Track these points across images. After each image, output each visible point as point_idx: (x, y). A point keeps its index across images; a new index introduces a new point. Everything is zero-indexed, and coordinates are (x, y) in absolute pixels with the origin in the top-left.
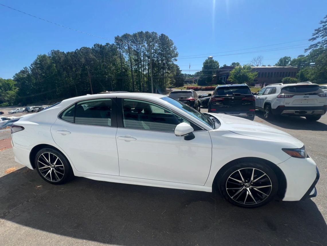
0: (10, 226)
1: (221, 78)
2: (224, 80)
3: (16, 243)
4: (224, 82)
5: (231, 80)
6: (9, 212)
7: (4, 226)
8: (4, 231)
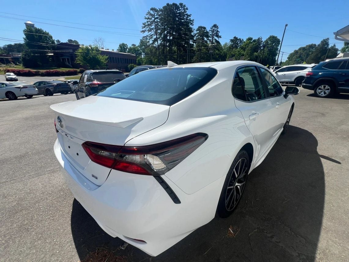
0: (325, 241)
1: (63, 59)
2: (68, 62)
3: (346, 225)
4: (69, 65)
5: (80, 63)
6: (299, 255)
7: (327, 249)
8: (335, 245)
